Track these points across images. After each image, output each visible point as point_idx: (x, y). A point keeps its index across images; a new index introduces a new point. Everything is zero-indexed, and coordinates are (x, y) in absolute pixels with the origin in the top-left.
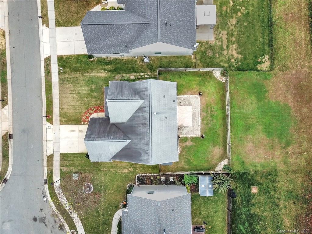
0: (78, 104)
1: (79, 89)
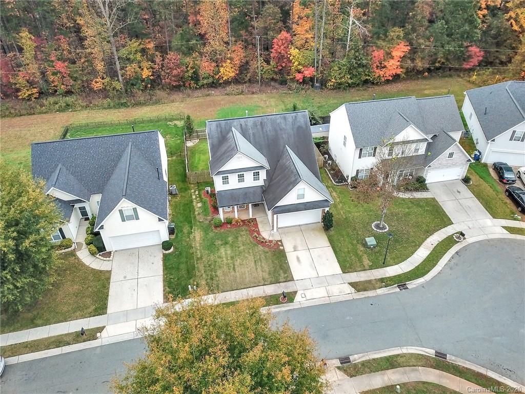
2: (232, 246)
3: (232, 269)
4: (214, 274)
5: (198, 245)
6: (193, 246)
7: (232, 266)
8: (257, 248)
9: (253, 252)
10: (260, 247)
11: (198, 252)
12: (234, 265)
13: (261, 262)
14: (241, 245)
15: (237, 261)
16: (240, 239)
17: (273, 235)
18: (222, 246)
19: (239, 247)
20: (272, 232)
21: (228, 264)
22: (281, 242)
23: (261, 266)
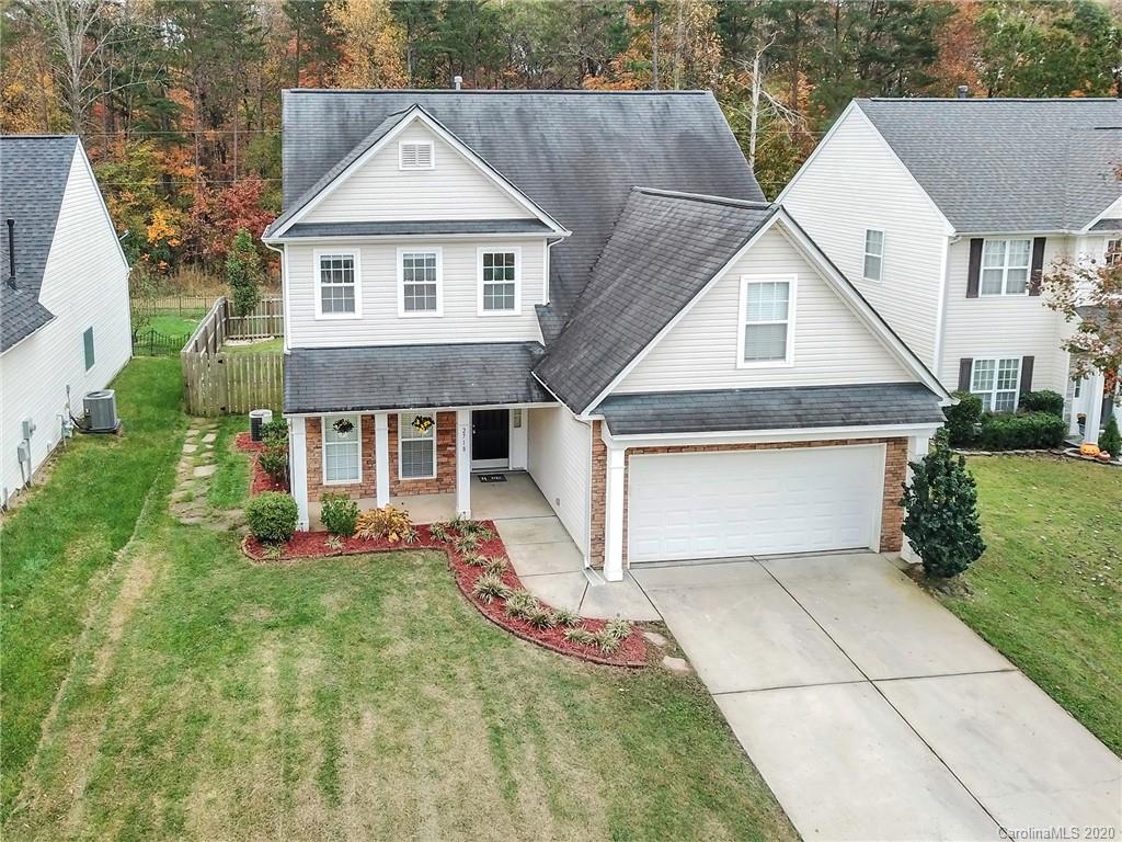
0: (463, 709)
1: (267, 704)
2: (336, 635)
3: (310, 781)
4: (159, 803)
5: (118, 619)
6: (88, 622)
7: (319, 756)
8: (508, 657)
9: (477, 678)
10: (529, 653)
11: (104, 655)
12: (333, 751)
13: (542, 740)
14: (395, 632)
15: (358, 720)
16: (392, 602)
17: (601, 595)
18: (273, 634)
19: (380, 645)
20: (595, 580)
21: (290, 741)
22: (665, 633)
23: (546, 772)
